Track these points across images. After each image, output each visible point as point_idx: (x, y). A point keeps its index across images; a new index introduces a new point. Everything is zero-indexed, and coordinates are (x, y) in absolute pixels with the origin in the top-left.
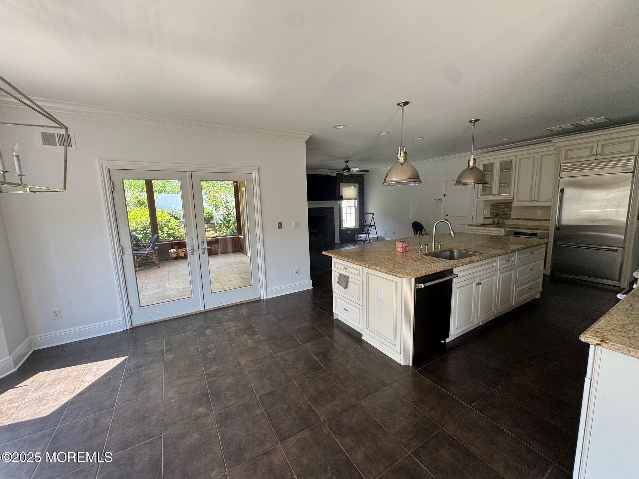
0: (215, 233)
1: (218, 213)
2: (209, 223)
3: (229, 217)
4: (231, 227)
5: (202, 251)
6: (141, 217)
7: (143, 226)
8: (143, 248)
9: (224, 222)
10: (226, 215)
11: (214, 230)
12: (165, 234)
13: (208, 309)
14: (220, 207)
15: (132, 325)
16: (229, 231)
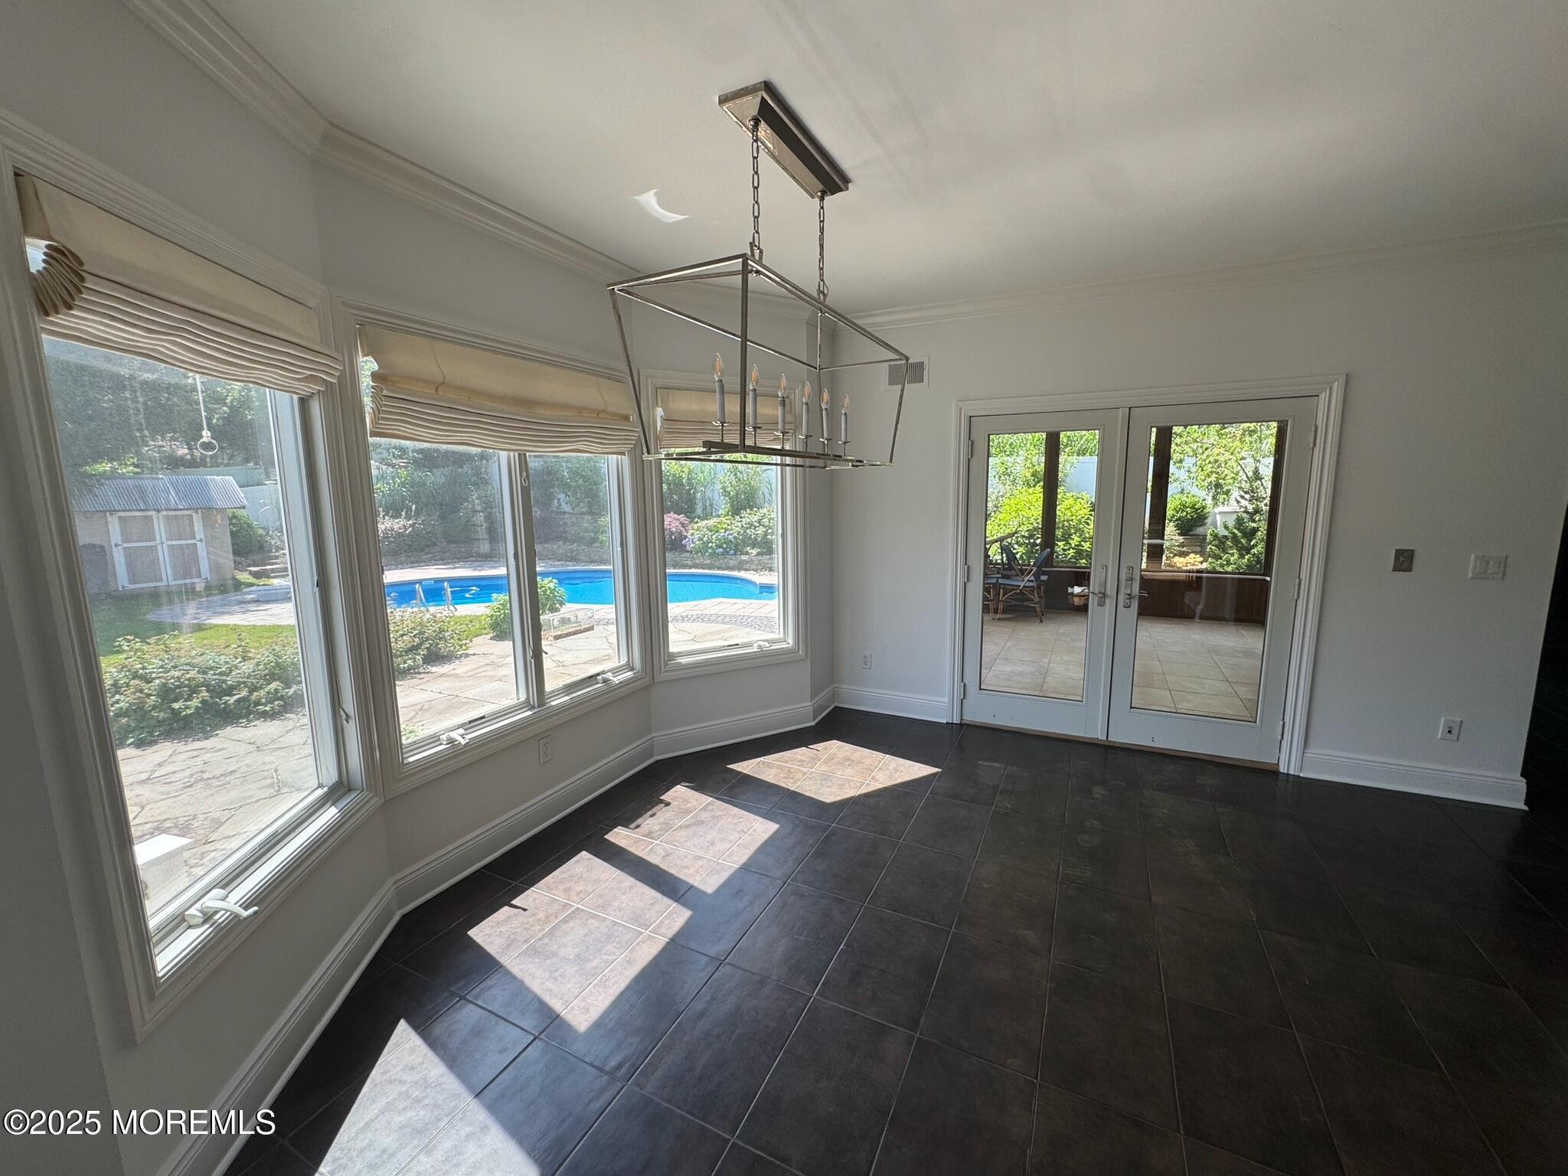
0: (1202, 563)
1: (1221, 509)
2: (1191, 533)
3: (1254, 521)
4: (1254, 551)
5: (1124, 602)
6: (1029, 509)
7: (1031, 528)
8: (1017, 575)
9: (1234, 534)
10: (1245, 515)
11: (1202, 553)
12: (1071, 550)
13: (1115, 742)
14: (1227, 493)
15: (962, 719)
16: (1246, 560)
